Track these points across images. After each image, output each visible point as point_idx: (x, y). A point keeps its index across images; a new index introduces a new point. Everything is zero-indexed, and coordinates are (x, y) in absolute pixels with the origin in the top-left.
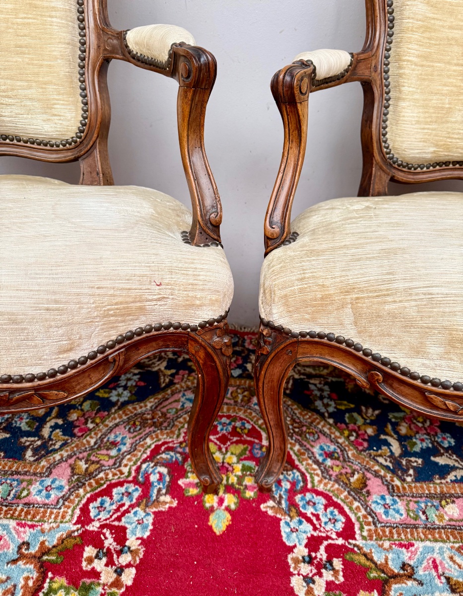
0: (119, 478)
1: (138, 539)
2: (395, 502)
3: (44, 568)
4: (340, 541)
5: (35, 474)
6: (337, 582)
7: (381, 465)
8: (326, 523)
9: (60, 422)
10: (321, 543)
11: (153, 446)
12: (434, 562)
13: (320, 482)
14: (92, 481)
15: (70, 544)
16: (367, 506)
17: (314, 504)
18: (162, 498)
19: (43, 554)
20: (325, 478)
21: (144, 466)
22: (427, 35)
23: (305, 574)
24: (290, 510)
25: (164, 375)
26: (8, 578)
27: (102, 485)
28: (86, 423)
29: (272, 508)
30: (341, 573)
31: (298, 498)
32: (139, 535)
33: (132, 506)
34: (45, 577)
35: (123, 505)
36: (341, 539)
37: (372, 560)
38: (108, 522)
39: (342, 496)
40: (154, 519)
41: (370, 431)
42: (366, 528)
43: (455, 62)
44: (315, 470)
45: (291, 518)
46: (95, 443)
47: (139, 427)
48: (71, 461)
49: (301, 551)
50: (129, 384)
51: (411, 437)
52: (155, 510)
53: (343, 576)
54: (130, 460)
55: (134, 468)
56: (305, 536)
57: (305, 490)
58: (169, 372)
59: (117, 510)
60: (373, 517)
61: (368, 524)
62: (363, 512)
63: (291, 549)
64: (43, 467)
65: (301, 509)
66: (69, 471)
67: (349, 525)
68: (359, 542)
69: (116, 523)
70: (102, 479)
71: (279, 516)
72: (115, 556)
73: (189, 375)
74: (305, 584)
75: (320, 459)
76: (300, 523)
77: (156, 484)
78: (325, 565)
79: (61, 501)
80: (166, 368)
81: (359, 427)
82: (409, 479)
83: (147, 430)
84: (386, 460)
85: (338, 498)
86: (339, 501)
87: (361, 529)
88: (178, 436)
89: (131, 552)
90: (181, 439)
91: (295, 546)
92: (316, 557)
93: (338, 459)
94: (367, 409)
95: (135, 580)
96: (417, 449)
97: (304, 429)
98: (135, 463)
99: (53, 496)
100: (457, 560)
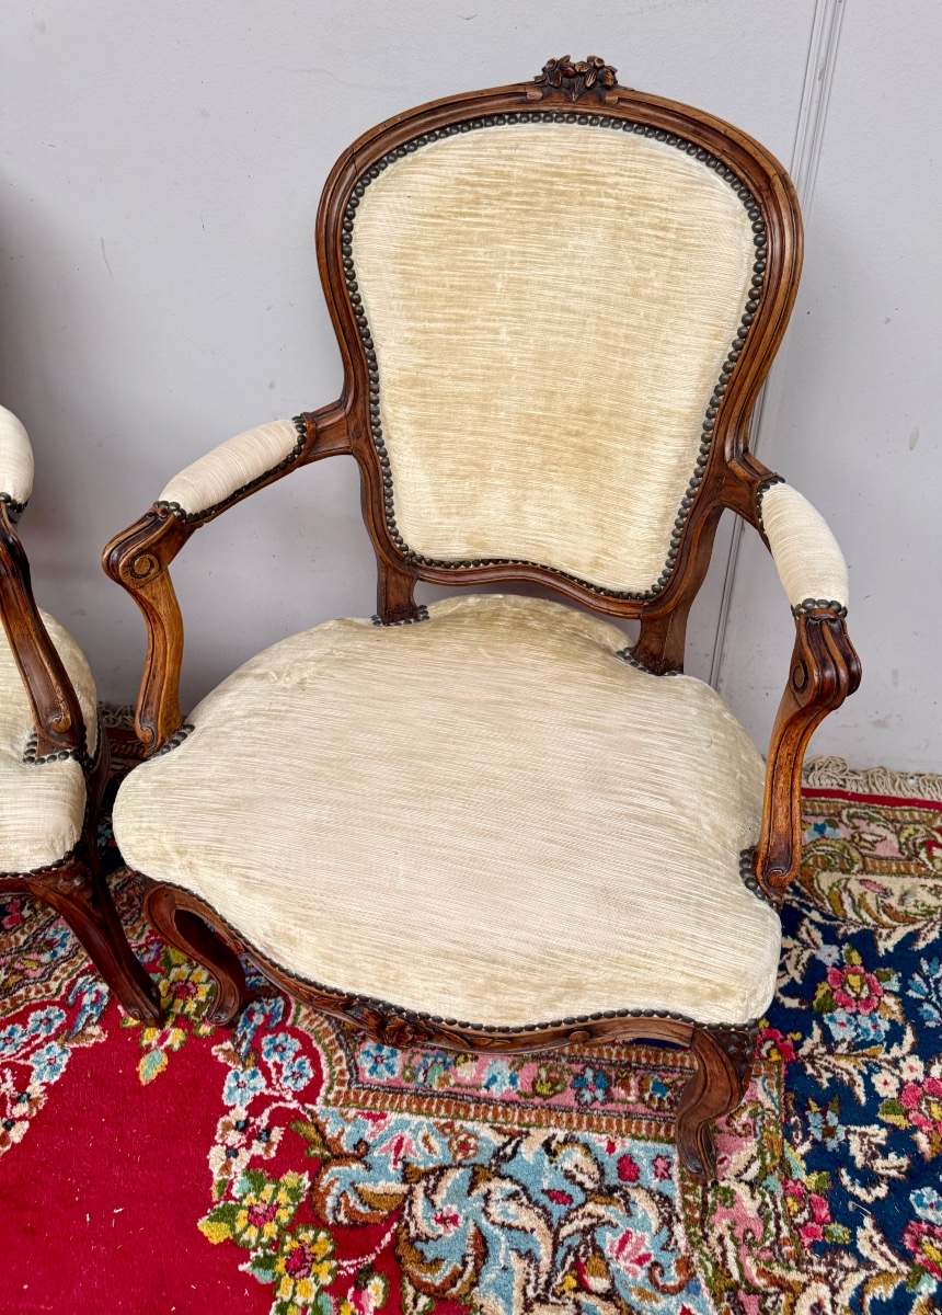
0: (43, 996)
1: (43, 1084)
2: (393, 1054)
4: (294, 1105)
6: (265, 1158)
8: (286, 1078)
10: (268, 1105)
12: (400, 1142)
13: (306, 1017)
14: (7, 1000)
16: (353, 1058)
17: (284, 1049)
18: (90, 1030)
20: (316, 1011)
21: (80, 981)
22: (419, 390)
23: (230, 1144)
24: (247, 1056)
27: (18, 1006)
28: (22, 909)
29: (225, 1052)
30: (275, 1147)
31: (266, 1039)
32: (45, 1080)
33: (47, 1040)
35: (37, 1036)
36: (296, 1101)
37: (322, 1133)
38: (12, 1059)
39: (327, 1041)
40: (70, 1059)
42: (336, 1088)
43: (470, 428)
45: (245, 1067)
46: (25, 942)
49: (240, 1113)
52: (75, 1045)
53: (277, 1151)
54: (64, 970)
55: (66, 983)
56: (251, 1094)
57: (281, 1028)
59: (28, 1044)
60: (352, 1076)
61: (341, 1083)
62: (344, 1066)
63: (226, 1110)
65: (263, 1056)
67: (316, 1082)
68: (317, 1108)
69: (22, 1062)
70: (20, 997)
71: (230, 1064)
72: (9, 1105)
74: (224, 1157)
76: (254, 1075)
77: (88, 1008)
78: (261, 1134)
85: (319, 1043)
86: (319, 1048)
87: (329, 1089)
88: (138, 937)
89: (29, 1100)
90: (141, 941)
91: (234, 1107)
92: (254, 1123)
95: (25, 1136)
98: (69, 976)
100: (433, 1141)
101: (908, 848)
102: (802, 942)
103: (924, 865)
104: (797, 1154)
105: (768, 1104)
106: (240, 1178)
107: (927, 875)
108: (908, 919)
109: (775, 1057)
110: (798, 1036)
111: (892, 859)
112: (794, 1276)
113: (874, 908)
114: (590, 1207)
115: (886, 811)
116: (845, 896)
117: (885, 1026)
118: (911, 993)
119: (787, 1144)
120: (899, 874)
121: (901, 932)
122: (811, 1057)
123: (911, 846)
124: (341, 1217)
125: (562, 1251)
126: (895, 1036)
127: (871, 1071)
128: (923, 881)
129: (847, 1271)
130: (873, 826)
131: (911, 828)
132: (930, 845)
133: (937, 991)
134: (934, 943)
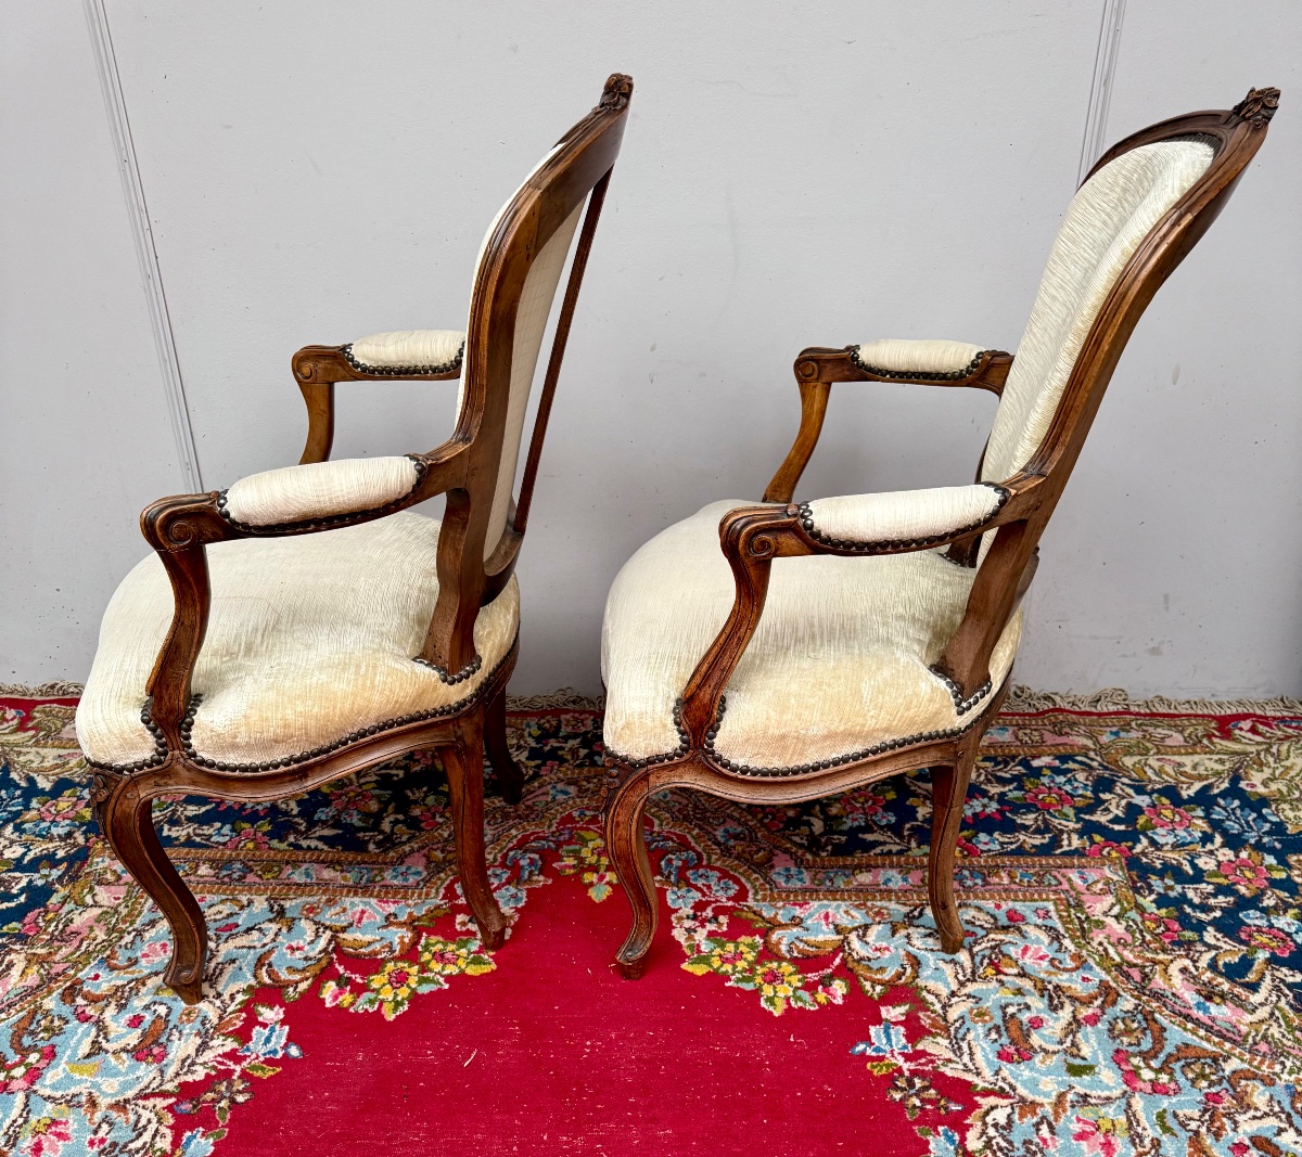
1: (512, 909)
2: (801, 873)
3: (418, 932)
4: (730, 904)
5: (386, 864)
6: (720, 932)
7: (795, 843)
8: (717, 892)
9: (401, 817)
10: (709, 906)
11: (520, 836)
12: (827, 914)
13: (717, 860)
15: (440, 913)
16: (767, 877)
17: (708, 877)
18: (535, 878)
19: (414, 921)
20: (725, 856)
21: (511, 853)
23: (687, 927)
24: (678, 882)
25: (527, 767)
26: (382, 939)
28: (434, 817)
29: (659, 882)
30: (726, 926)
31: (689, 873)
32: (513, 906)
33: (502, 885)
34: (420, 937)
36: (731, 902)
37: (761, 916)
39: (741, 871)
40: (527, 894)
41: (792, 813)
42: (761, 893)
44: (713, 850)
45: (680, 889)
46: (450, 835)
47: (500, 820)
48: (425, 851)
49: (687, 912)
51: (842, 817)
52: (528, 887)
53: (728, 927)
54: (493, 848)
55: (500, 856)
56: (692, 901)
57: (699, 867)
58: (533, 763)
60: (771, 885)
61: (765, 890)
62: (762, 881)
63: (675, 911)
64: (393, 857)
65: (691, 882)
66: (424, 860)
67: (743, 892)
68: (750, 904)
71: (665, 887)
73: (560, 766)
74: (686, 934)
75: (722, 840)
76: (689, 892)
77: (526, 868)
78: (710, 921)
79: (422, 884)
80: (527, 759)
81: (778, 811)
82: (824, 854)
83: (511, 822)
84: (802, 839)
85: (735, 872)
86: (737, 875)
87: (756, 894)
88: (549, 827)
90: (554, 829)
91: (680, 909)
92: (701, 916)
93: (744, 839)
96: (845, 827)
97: (708, 814)
98: (500, 851)
99: (411, 880)
100: (853, 912)
101: (1191, 739)
102: (1119, 795)
103: (1208, 747)
104: (1147, 901)
105: (1115, 878)
106: (703, 942)
107: (1212, 752)
108: (1200, 778)
109: (1114, 854)
110: (1130, 844)
111: (1180, 746)
112: (1161, 957)
113: (1173, 774)
114: (992, 936)
115: (1167, 721)
116: (1147, 769)
117: (1198, 835)
118: (1214, 816)
119: (1137, 896)
120: (1187, 754)
121: (1197, 786)
122: (1144, 853)
123: (1193, 737)
124: (795, 954)
125: (978, 959)
126: (1206, 838)
127: (1193, 858)
128: (1208, 756)
129: (1201, 952)
130: (1159, 730)
131: (1191, 729)
132: (1210, 736)
133: (1234, 814)
134: (1226, 789)
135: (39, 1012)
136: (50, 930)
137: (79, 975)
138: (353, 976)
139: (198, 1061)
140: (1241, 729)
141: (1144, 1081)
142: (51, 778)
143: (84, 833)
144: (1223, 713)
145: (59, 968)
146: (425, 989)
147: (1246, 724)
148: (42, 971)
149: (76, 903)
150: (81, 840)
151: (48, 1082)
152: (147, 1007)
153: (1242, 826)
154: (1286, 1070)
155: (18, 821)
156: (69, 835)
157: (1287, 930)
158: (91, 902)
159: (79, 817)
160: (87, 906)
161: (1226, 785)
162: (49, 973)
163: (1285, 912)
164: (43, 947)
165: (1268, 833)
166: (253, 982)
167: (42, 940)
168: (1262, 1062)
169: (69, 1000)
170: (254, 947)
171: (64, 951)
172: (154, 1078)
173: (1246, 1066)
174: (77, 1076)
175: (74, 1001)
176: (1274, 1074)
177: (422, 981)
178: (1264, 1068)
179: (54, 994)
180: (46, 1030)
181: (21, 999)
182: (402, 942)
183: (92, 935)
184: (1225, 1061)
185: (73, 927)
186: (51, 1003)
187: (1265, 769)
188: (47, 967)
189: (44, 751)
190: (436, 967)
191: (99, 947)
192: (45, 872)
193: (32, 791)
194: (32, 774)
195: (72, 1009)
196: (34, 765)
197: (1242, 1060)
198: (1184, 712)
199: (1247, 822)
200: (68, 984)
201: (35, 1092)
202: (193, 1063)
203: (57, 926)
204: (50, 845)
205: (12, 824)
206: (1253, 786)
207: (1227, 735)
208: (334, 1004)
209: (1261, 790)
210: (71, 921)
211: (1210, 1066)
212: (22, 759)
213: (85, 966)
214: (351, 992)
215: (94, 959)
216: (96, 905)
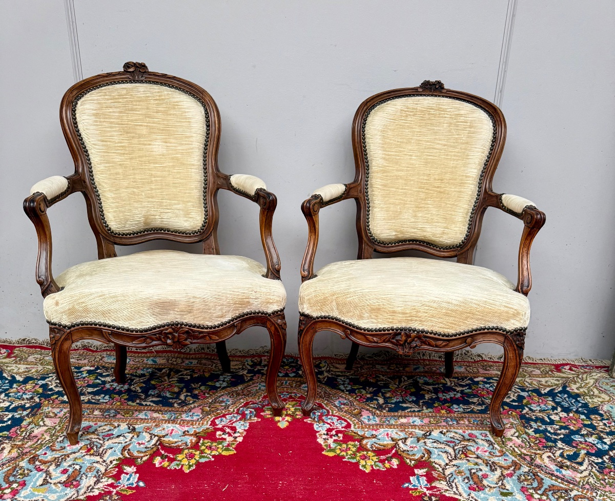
0: (228, 412)
2: (374, 418)
3: (199, 438)
4: (343, 429)
5: (183, 412)
6: (339, 440)
7: (371, 407)
8: (337, 425)
9: (189, 394)
10: (334, 430)
11: (245, 402)
12: (388, 433)
13: (336, 413)
14: (214, 413)
15: (209, 431)
16: (360, 420)
17: (332, 419)
18: (253, 418)
19: (197, 434)
20: (340, 411)
21: (241, 409)
23: (324, 438)
24: (319, 421)
25: (247, 376)
26: (182, 441)
27: (220, 415)
28: (204, 394)
29: (310, 421)
30: (342, 438)
31: (324, 418)
32: (243, 429)
33: (237, 421)
34: (200, 440)
35: (233, 420)
37: (357, 434)
38: (226, 425)
39: (347, 417)
40: (249, 424)
41: (369, 396)
42: (357, 426)
44: (334, 409)
45: (320, 423)
46: (212, 401)
47: (235, 396)
48: (201, 407)
49: (323, 432)
50: (226, 380)
51: (392, 397)
52: (249, 422)
54: (233, 407)
56: (326, 428)
57: (328, 415)
58: (250, 375)
59: (230, 422)
60: (361, 423)
61: (359, 424)
62: (357, 421)
63: (318, 432)
64: (186, 409)
65: (325, 421)
66: (201, 411)
67: (349, 425)
68: (352, 430)
69: (231, 425)
70: (219, 413)
71: (313, 423)
72: (232, 434)
73: (262, 376)
74: (323, 441)
75: (338, 405)
76: (324, 425)
77: (249, 414)
78: (334, 436)
79: (200, 420)
80: (247, 373)
81: (363, 395)
82: (385, 411)
83: (240, 397)
84: (374, 405)
85: (345, 417)
87: (355, 426)
88: (258, 399)
89: (240, 433)
90: (260, 400)
91: (320, 431)
92: (330, 434)
93: (348, 405)
94: (369, 388)
95: (243, 440)
96: (393, 401)
97: (331, 396)
98: (236, 408)
99: (195, 418)
100: (399, 433)
101: (544, 372)
102: (514, 392)
103: (551, 375)
104: (530, 431)
105: (515, 422)
106: (332, 443)
107: (554, 377)
108: (549, 386)
109: (514, 413)
110: (520, 410)
111: (539, 375)
112: (538, 452)
113: (537, 384)
114: (462, 443)
115: (532, 365)
116: (525, 382)
117: (550, 407)
118: (557, 400)
119: (526, 429)
120: (542, 377)
121: (548, 389)
122: (527, 413)
124: (374, 449)
125: (457, 452)
126: (554, 409)
127: (549, 415)
128: (552, 378)
129: (556, 451)
130: (529, 369)
131: (543, 368)
132: (552, 371)
133: (566, 400)
134: (561, 391)
135: (18, 467)
136: (23, 435)
137: (37, 453)
138: (169, 455)
139: (95, 487)
140: (565, 369)
141: (536, 499)
142: (23, 376)
143: (39, 397)
144: (556, 363)
145: (27, 450)
146: (203, 460)
147: (568, 367)
148: (19, 451)
149: (35, 425)
150: (37, 400)
151: (22, 495)
152: (70, 466)
153: (569, 404)
154: (598, 495)
155: (7, 392)
156: (32, 398)
157: (593, 442)
158: (42, 424)
159: (36, 391)
160: (41, 426)
161: (560, 389)
162: (22, 452)
163: (591, 436)
164: (19, 441)
165: (580, 407)
166: (121, 456)
167: (19, 439)
168: (587, 492)
169: (32, 462)
170: (121, 443)
171: (30, 443)
172: (74, 494)
173: (580, 493)
174: (36, 493)
175: (35, 463)
176: (593, 496)
177: (201, 457)
178: (588, 494)
179: (25, 460)
180: (21, 474)
181: (9, 462)
182: (191, 442)
183: (43, 437)
184: (571, 491)
185: (33, 434)
186: (23, 464)
187: (577, 383)
188: (21, 449)
189: (19, 366)
190: (208, 452)
191: (47, 442)
192: (19, 412)
193: (13, 380)
194: (13, 375)
195: (34, 466)
196: (14, 371)
197: (578, 491)
198: (540, 362)
199: (572, 403)
200: (32, 456)
201: (16, 499)
202: (93, 488)
203: (26, 433)
204: (23, 402)
205: (4, 394)
206: (573, 390)
207: (559, 371)
208: (160, 466)
209: (576, 391)
210: (33, 431)
211: (564, 493)
212: (9, 368)
213: (40, 449)
214: (168, 461)
215: (44, 446)
216: (45, 425)
